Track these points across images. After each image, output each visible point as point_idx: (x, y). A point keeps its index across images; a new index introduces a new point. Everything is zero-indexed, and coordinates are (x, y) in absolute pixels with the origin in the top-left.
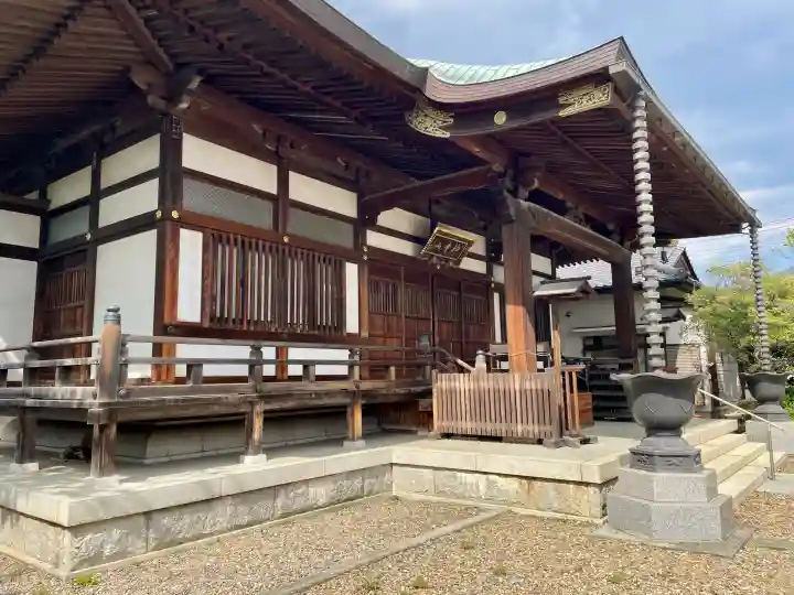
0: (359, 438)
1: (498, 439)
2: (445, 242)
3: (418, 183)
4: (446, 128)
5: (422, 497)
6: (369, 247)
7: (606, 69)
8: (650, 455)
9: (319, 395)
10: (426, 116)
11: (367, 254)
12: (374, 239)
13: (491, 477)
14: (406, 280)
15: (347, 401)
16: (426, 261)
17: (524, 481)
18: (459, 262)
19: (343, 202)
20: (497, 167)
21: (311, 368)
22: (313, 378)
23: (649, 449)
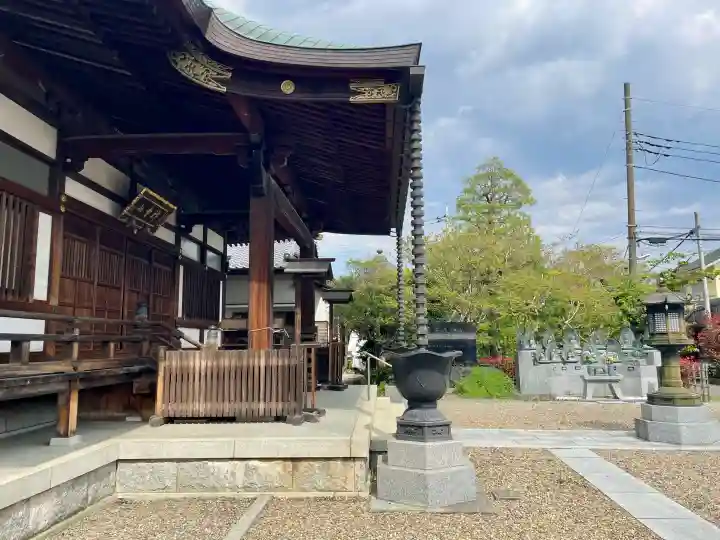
0: (74, 433)
1: (232, 420)
2: (148, 205)
3: (121, 135)
4: (223, 82)
5: (164, 495)
6: (68, 197)
7: (407, 69)
8: (420, 427)
9: (34, 380)
10: (196, 61)
11: (65, 204)
12: (73, 189)
13: (251, 463)
14: (101, 243)
15: (62, 387)
16: (125, 224)
17: (290, 463)
18: (154, 230)
19: (40, 137)
20: (255, 137)
21: (25, 344)
22: (26, 358)
23: (417, 421)
